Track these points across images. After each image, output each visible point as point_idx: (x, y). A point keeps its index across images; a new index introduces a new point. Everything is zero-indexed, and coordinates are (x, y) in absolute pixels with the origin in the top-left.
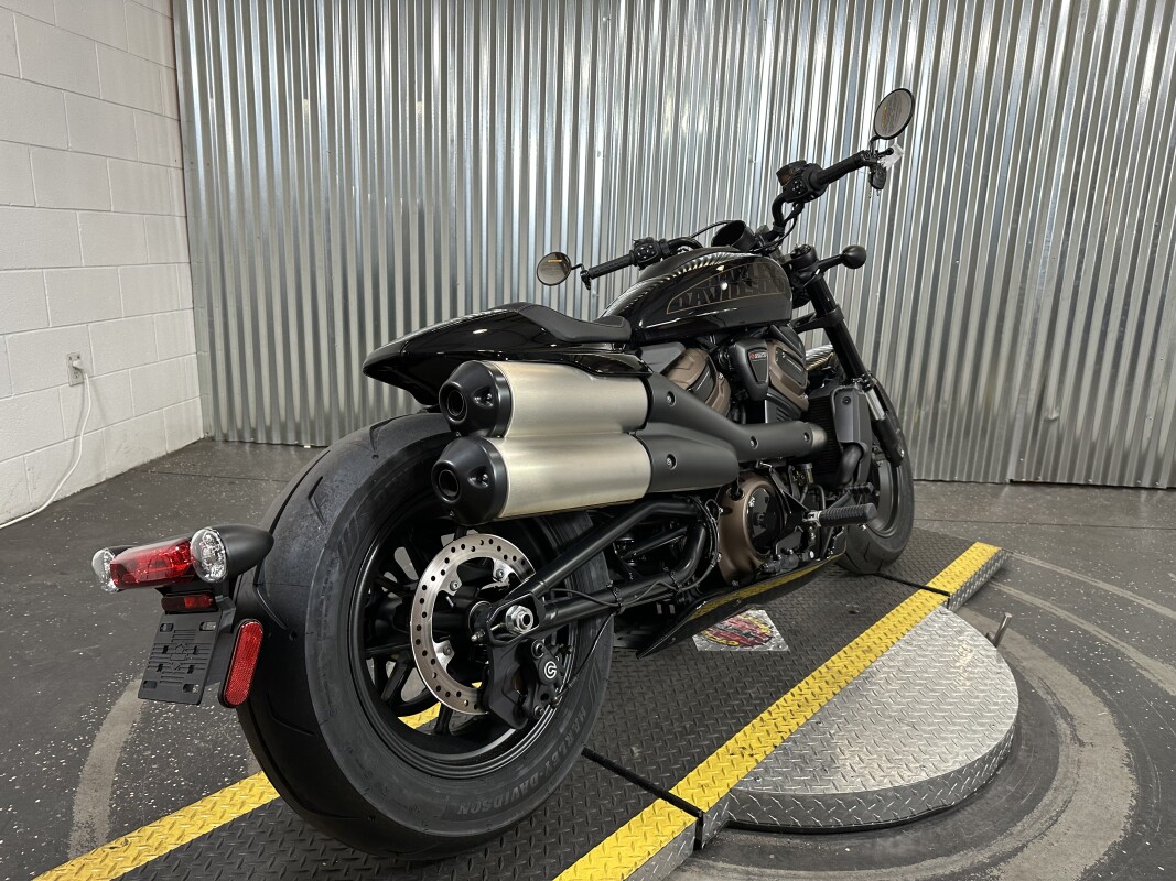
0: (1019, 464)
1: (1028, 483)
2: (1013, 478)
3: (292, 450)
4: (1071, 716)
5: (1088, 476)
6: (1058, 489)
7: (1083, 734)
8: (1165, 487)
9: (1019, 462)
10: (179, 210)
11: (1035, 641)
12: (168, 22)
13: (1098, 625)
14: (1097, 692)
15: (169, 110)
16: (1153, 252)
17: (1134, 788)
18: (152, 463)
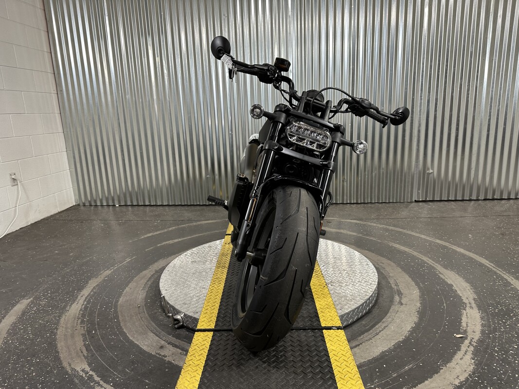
1: (422, 201)
2: (416, 200)
3: (111, 208)
4: (402, 294)
5: (448, 196)
6: (435, 203)
7: (403, 301)
8: (483, 198)
9: (418, 192)
10: (57, 111)
11: (399, 265)
12: (46, 33)
13: (429, 257)
14: (417, 284)
15: (50, 70)
16: (468, 97)
17: (416, 320)
18: (52, 216)
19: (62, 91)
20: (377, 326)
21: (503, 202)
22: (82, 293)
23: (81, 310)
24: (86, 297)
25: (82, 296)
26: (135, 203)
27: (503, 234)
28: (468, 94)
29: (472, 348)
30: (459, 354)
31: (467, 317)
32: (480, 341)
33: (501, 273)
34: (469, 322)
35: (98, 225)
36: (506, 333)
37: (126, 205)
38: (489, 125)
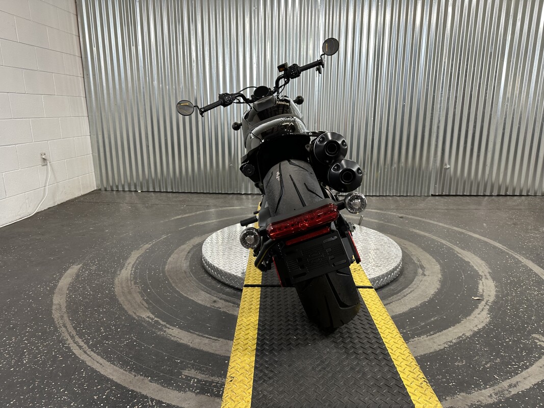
0: (435, 188)
1: (439, 195)
2: (433, 194)
3: (133, 193)
4: (425, 268)
5: (464, 191)
6: (451, 197)
7: (426, 273)
8: (496, 194)
9: (435, 186)
10: (83, 94)
11: (420, 246)
12: (75, 16)
13: (447, 241)
14: (437, 260)
15: (77, 53)
16: (486, 96)
17: (438, 286)
18: (76, 199)
19: (88, 75)
20: (404, 291)
21: (515, 198)
22: (128, 261)
23: (131, 274)
24: (133, 265)
25: (129, 264)
26: (157, 190)
27: (514, 224)
28: (486, 93)
29: (488, 307)
30: (477, 311)
31: (483, 286)
32: (494, 302)
33: (513, 254)
34: (485, 288)
35: (125, 207)
36: (517, 297)
37: (148, 191)
38: (505, 124)
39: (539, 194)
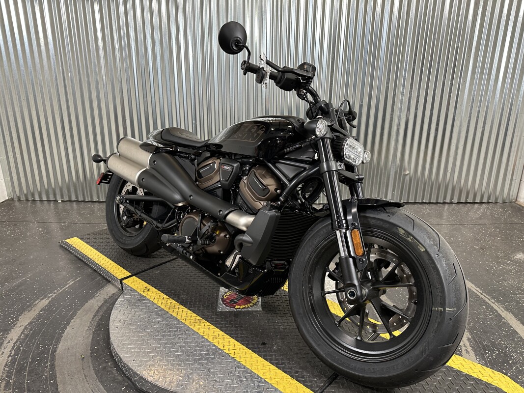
0: (393, 195)
3: (52, 204)
5: (423, 199)
6: (410, 206)
8: (456, 202)
9: (392, 193)
16: (450, 96)
22: (9, 336)
23: (6, 365)
24: (15, 343)
25: (9, 342)
26: (81, 199)
28: (450, 93)
35: (35, 228)
37: (70, 201)
38: (468, 127)
39: (500, 201)
